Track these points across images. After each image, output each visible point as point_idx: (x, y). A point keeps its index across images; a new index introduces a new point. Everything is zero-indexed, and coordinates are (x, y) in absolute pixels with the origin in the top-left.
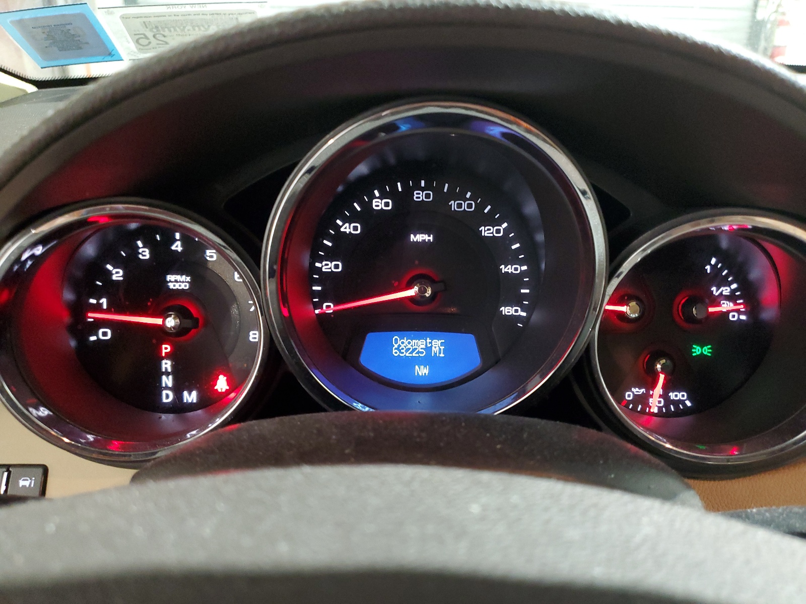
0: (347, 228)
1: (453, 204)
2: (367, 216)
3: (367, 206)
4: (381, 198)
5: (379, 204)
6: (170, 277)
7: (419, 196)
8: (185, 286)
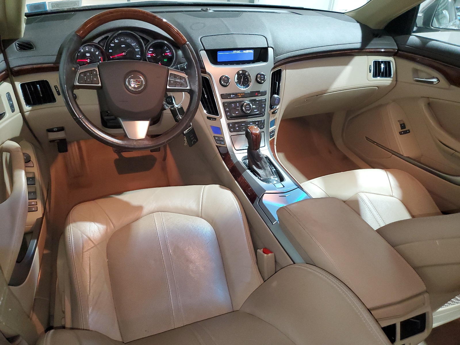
0: (112, 45)
1: (127, 41)
2: (115, 43)
3: (114, 42)
4: (116, 40)
5: (116, 41)
6: (87, 54)
7: (122, 40)
8: (89, 55)
